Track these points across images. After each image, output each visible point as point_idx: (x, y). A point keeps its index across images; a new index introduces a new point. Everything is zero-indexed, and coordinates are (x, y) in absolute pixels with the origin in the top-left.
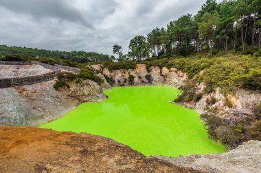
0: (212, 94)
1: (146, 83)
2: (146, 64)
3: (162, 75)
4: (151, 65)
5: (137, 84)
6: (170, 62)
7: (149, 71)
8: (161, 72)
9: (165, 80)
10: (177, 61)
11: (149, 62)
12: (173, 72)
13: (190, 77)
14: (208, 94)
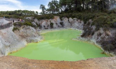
0: (99, 31)
1: (61, 27)
2: (60, 16)
3: (69, 22)
4: (63, 17)
5: (55, 28)
6: (73, 15)
7: (61, 20)
8: (68, 21)
9: (71, 25)
10: (77, 14)
11: (61, 15)
12: (76, 21)
13: (85, 23)
14: (97, 31)
